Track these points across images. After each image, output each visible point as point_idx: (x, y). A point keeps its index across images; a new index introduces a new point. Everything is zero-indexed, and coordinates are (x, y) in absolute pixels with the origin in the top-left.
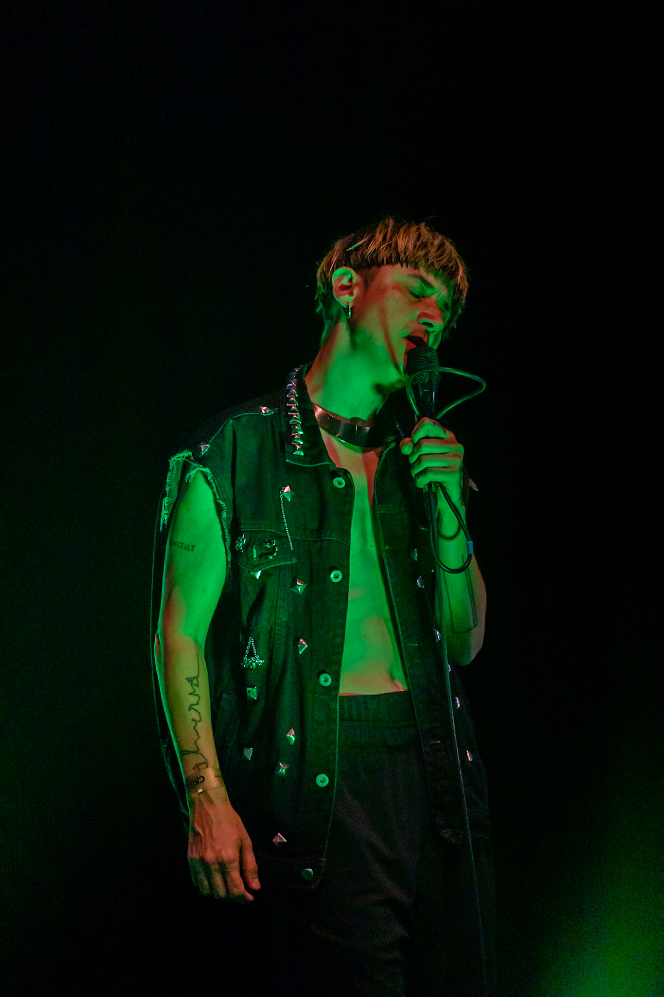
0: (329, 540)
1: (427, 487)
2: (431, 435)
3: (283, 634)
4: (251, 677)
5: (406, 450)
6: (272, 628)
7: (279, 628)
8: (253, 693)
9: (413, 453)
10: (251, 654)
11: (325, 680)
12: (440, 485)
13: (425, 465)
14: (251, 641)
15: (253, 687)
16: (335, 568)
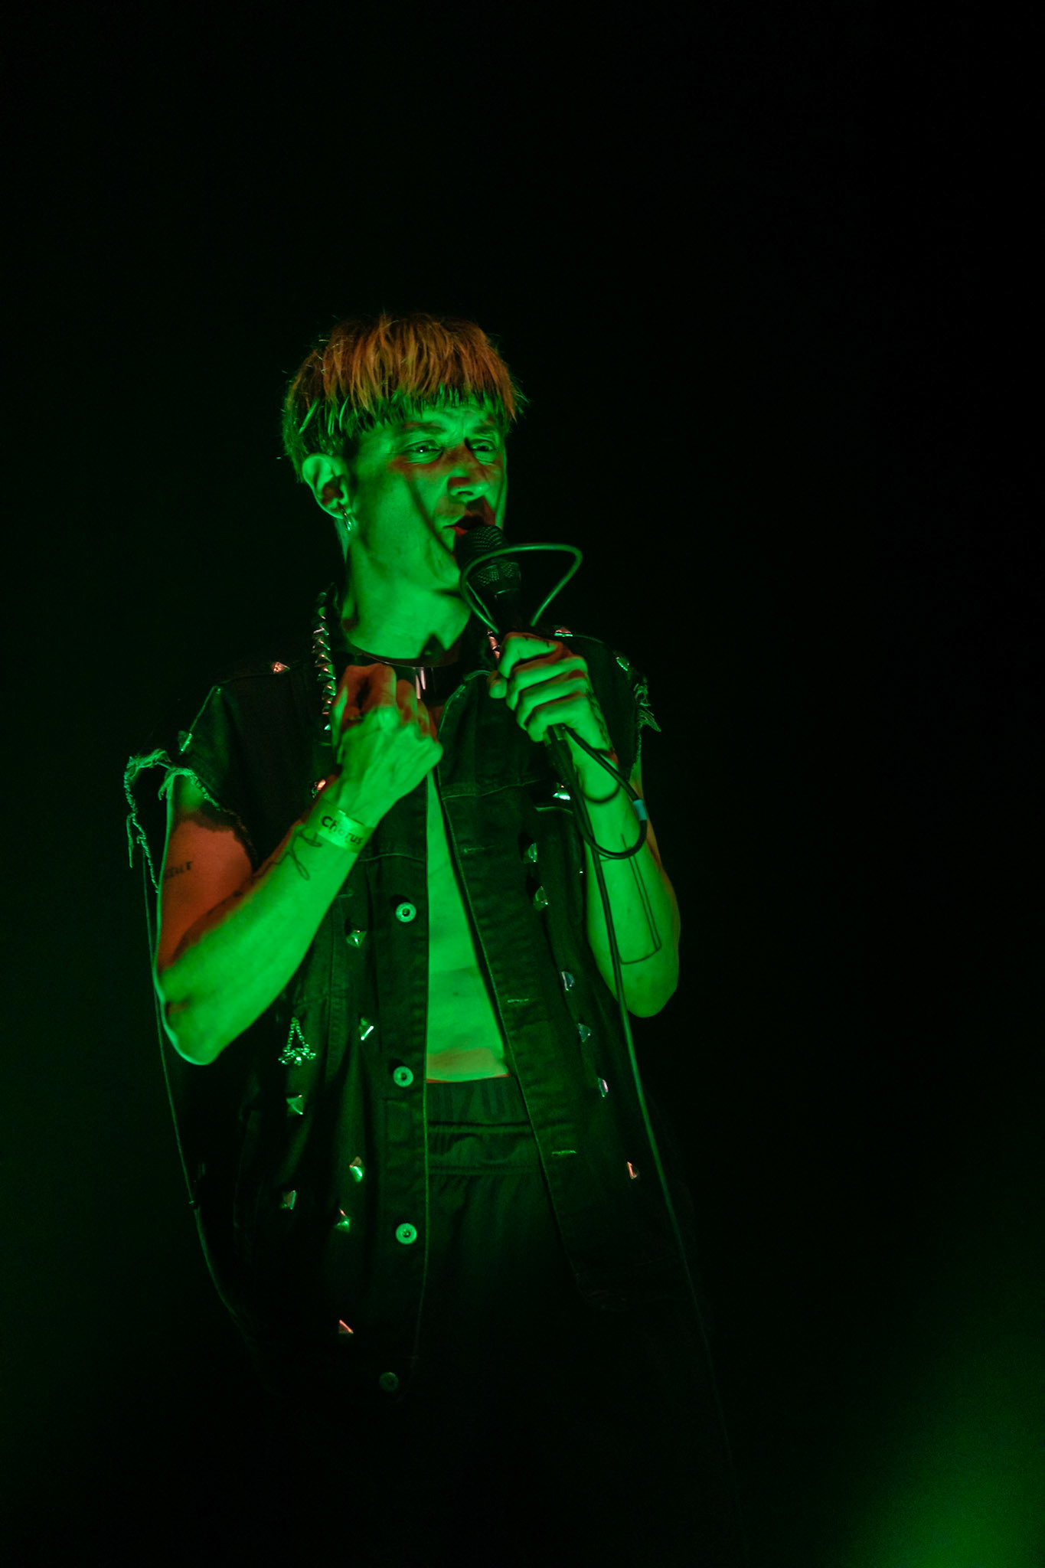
0: (390, 857)
1: (547, 736)
2: (526, 656)
3: (344, 1009)
4: (294, 1079)
5: (498, 691)
6: (325, 1001)
7: (337, 1000)
8: (296, 1105)
9: (509, 692)
10: (297, 1044)
11: (403, 1076)
12: (563, 727)
13: (531, 704)
14: (295, 1025)
15: (295, 1095)
16: (404, 900)
